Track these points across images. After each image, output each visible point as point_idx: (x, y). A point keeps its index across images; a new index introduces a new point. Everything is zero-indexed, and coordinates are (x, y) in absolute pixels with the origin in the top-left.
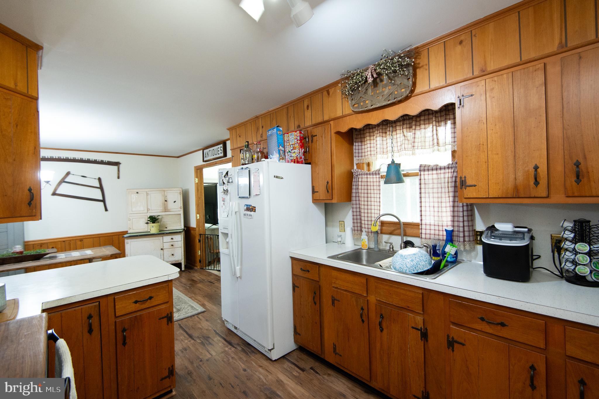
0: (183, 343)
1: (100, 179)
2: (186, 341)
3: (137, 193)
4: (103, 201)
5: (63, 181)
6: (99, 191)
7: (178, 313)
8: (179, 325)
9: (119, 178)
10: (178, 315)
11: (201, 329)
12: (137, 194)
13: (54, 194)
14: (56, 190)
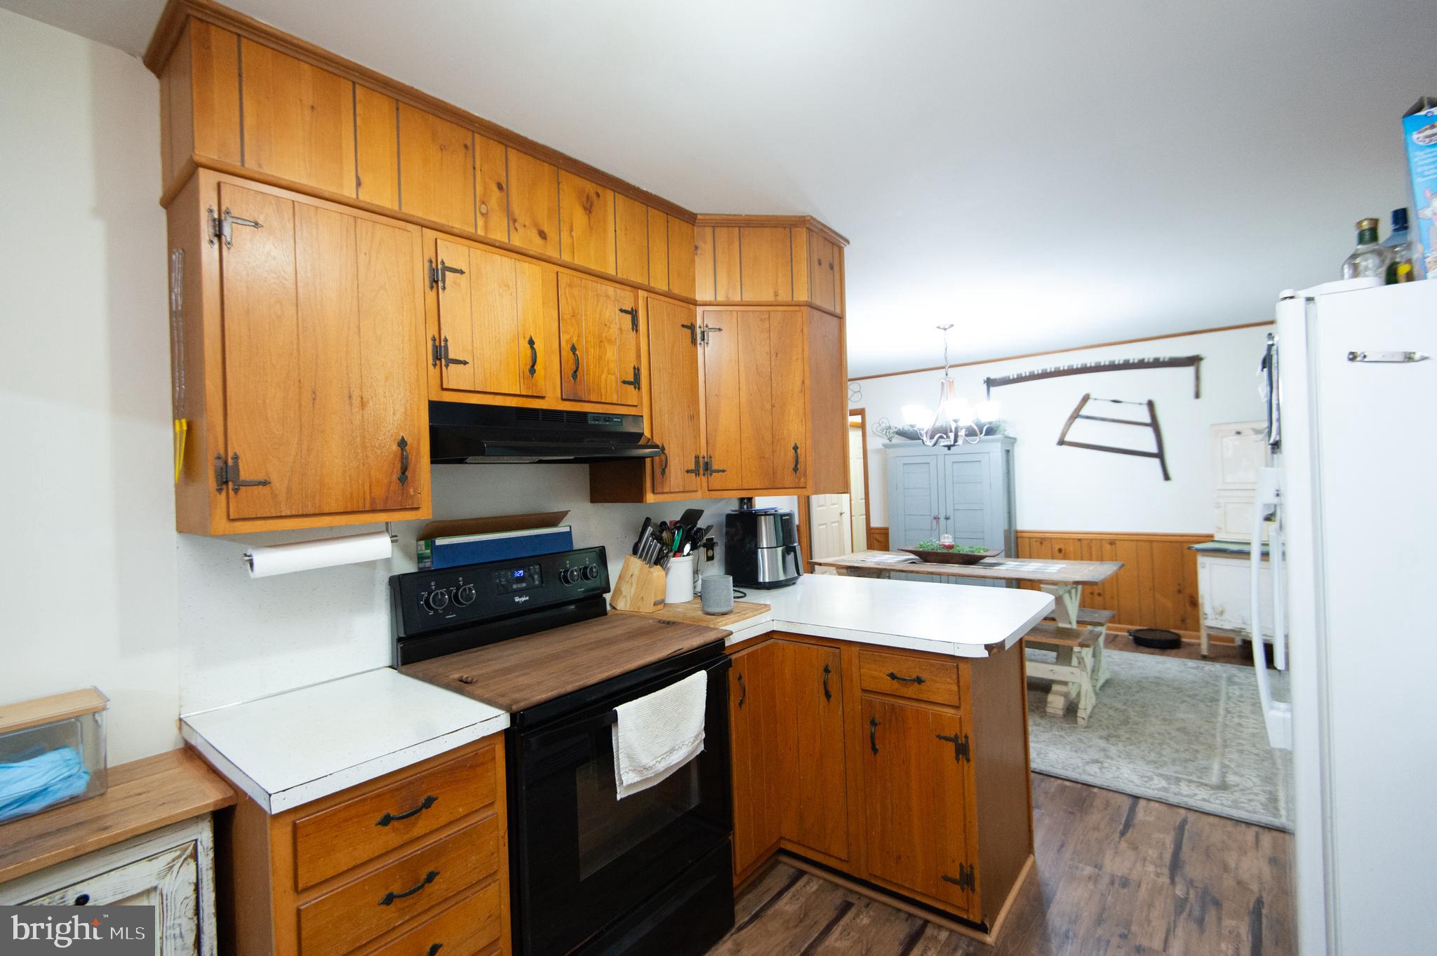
0: (1139, 866)
1: (1151, 405)
2: (1151, 868)
3: (1238, 433)
4: (1160, 455)
5: (1076, 415)
6: (1149, 431)
7: (1212, 792)
8: (1184, 822)
9: (1197, 395)
10: (1206, 797)
11: (1226, 868)
12: (1238, 437)
13: (1062, 442)
14: (1064, 434)
